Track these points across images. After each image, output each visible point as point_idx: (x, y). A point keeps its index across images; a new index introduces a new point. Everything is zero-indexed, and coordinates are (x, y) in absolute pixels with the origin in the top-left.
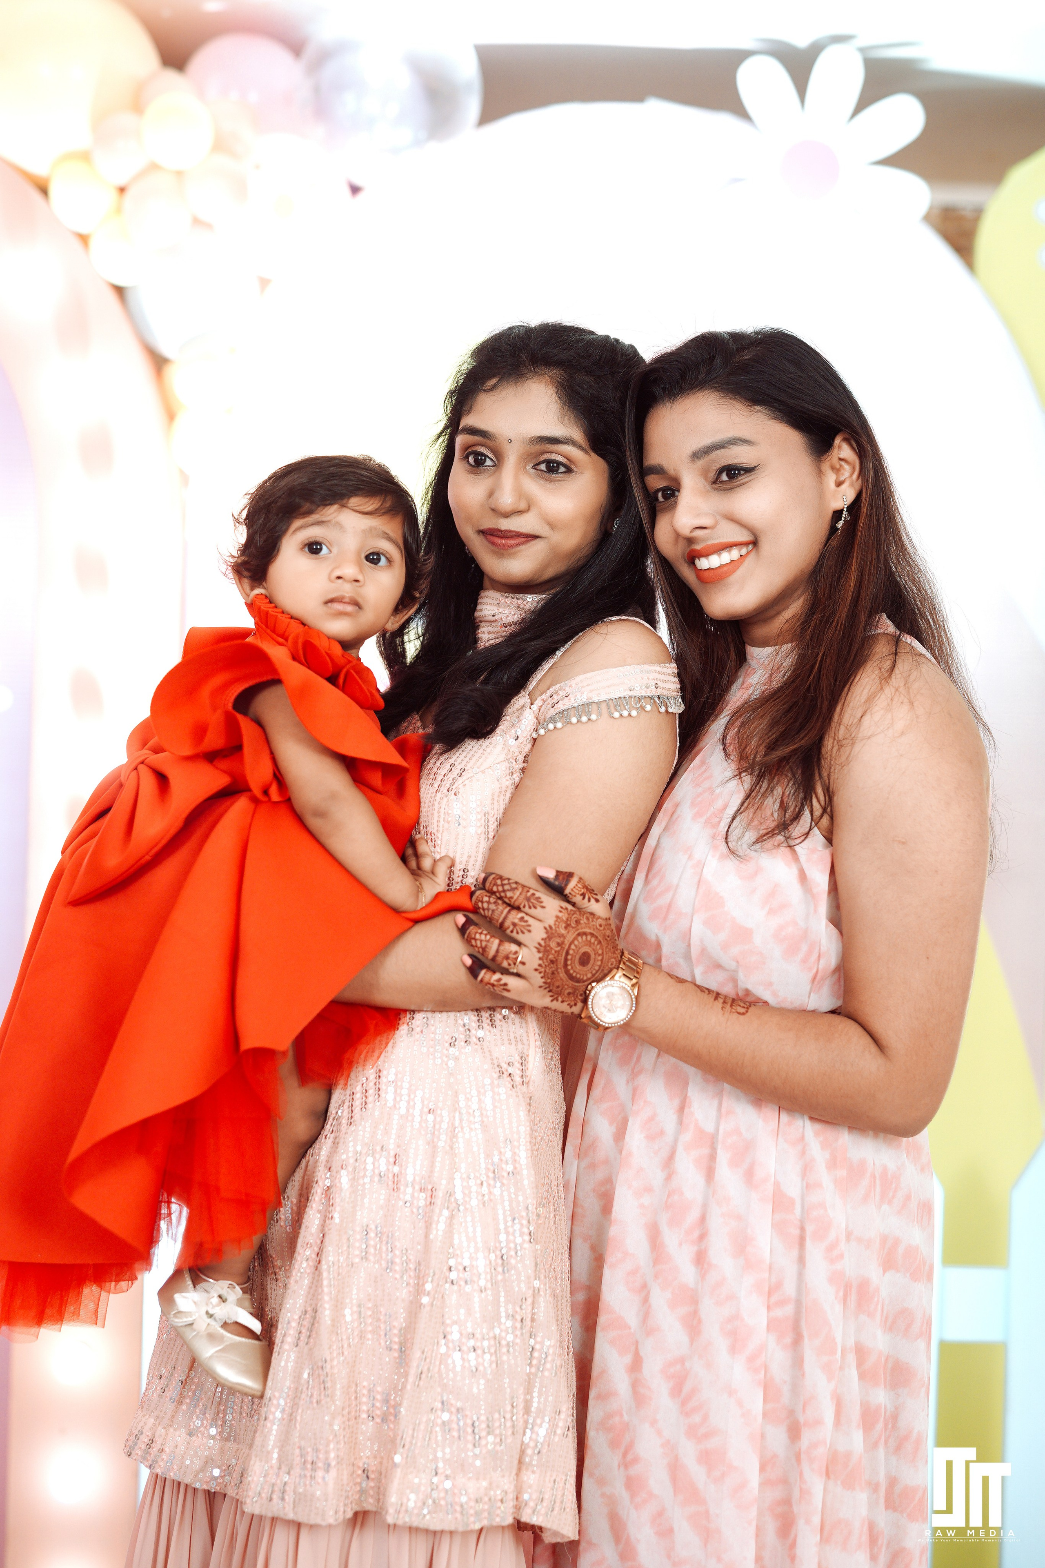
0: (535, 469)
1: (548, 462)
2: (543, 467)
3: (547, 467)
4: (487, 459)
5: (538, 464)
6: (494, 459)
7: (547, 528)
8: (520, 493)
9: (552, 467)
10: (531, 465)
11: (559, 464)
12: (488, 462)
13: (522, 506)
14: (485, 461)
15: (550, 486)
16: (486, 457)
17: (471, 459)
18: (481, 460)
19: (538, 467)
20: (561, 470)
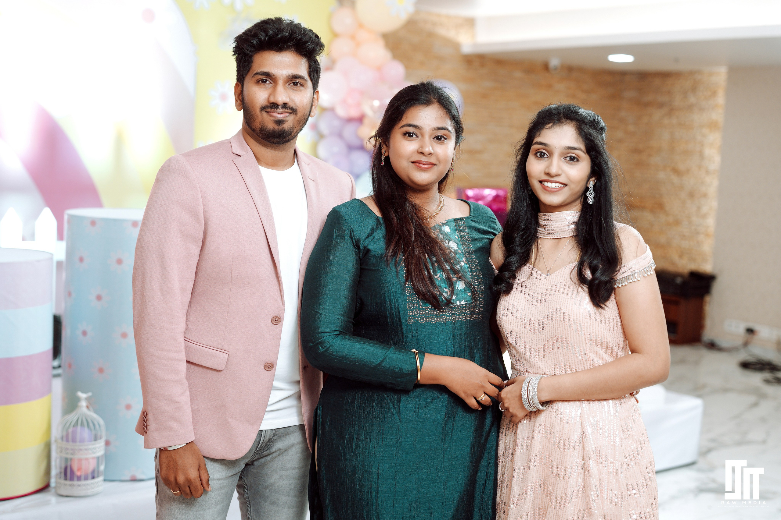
1: (571, 157)
2: (568, 159)
4: (545, 155)
5: (565, 158)
6: (548, 155)
8: (559, 168)
9: (572, 159)
10: (563, 158)
11: (574, 158)
13: (560, 173)
15: (571, 166)
16: (544, 153)
17: (538, 154)
18: (542, 155)
19: (566, 159)
20: (575, 160)
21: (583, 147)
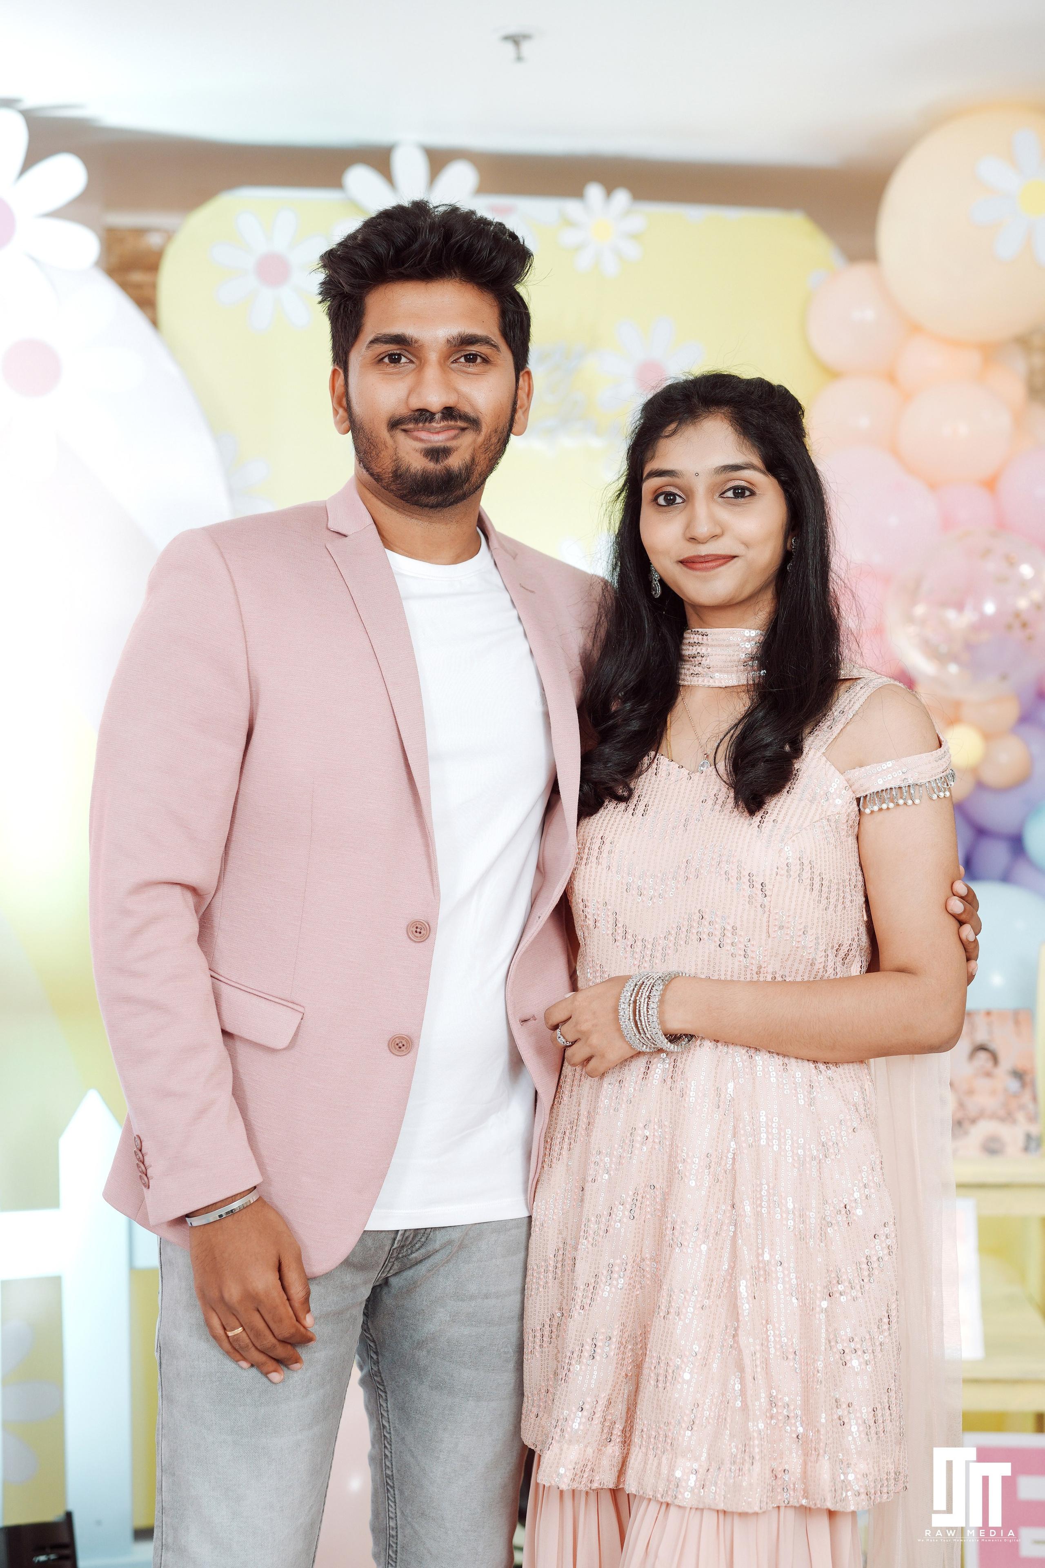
0: (722, 497)
1: (735, 489)
2: (730, 494)
3: (734, 493)
4: (677, 497)
5: (723, 493)
6: (683, 496)
7: (742, 547)
8: (714, 521)
9: (740, 492)
10: (718, 495)
11: (743, 489)
12: (679, 500)
13: (718, 531)
14: (675, 499)
15: (737, 509)
16: (674, 495)
17: (661, 500)
18: (670, 499)
19: (725, 495)
20: (747, 493)
21: (756, 461)
